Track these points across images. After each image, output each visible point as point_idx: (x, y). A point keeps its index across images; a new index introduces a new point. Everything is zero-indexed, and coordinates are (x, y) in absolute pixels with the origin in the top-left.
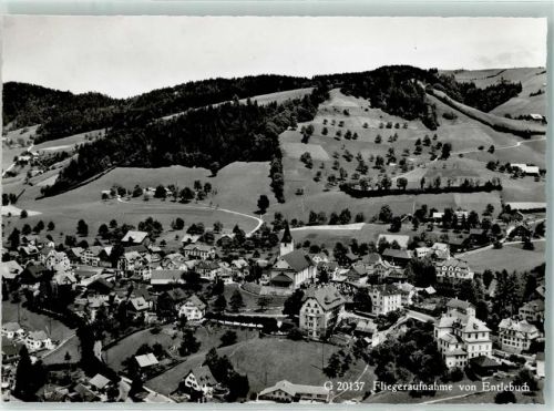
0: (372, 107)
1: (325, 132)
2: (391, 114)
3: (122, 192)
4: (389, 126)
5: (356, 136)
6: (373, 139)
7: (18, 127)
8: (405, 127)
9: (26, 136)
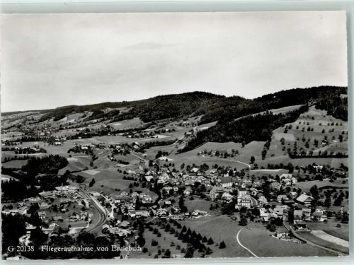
0: (327, 115)
1: (298, 128)
2: (337, 118)
3: (205, 153)
4: (333, 124)
5: (312, 130)
6: (321, 131)
7: (194, 116)
8: (341, 125)
9: (196, 121)
